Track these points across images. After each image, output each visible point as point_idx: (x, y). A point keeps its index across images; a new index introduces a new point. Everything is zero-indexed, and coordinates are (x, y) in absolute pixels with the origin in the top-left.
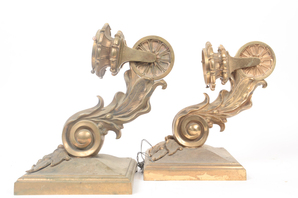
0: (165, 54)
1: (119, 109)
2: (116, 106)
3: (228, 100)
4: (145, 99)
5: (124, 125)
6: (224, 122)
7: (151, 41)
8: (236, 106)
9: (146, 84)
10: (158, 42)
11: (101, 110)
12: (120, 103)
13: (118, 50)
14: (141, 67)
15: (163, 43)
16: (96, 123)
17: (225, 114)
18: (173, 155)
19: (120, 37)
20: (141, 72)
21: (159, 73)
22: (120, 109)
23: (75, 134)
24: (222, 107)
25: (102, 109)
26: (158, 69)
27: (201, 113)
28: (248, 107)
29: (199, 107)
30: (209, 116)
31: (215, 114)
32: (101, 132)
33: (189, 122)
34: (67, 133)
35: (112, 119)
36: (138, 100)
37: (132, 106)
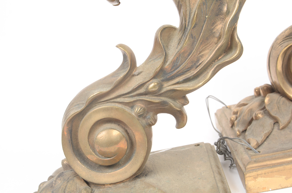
1: (172, 67)
2: (165, 61)
4: (228, 30)
5: (188, 96)
11: (133, 76)
12: (172, 52)
16: (128, 106)
18: (288, 127)
22: (175, 65)
23: (88, 138)
25: (135, 72)
32: (144, 121)
34: (71, 140)
35: (162, 91)
36: (214, 36)
37: (202, 53)
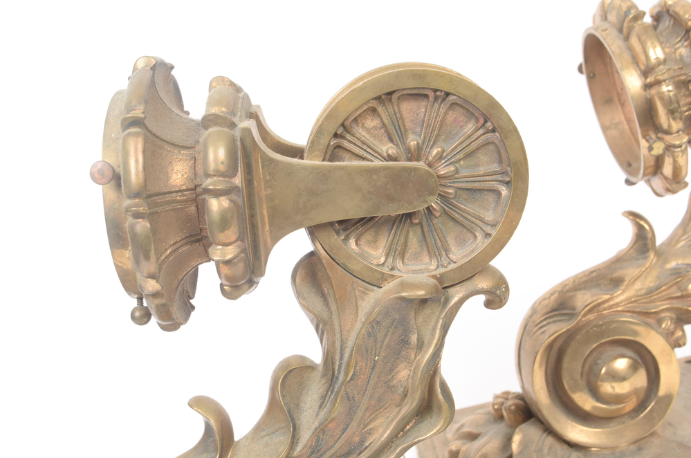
0: (474, 146)
7: (390, 100)
9: (412, 314)
10: (426, 96)
12: (309, 421)
13: (239, 201)
14: (368, 236)
15: (452, 98)
19: (233, 125)
20: (375, 262)
21: (461, 242)
26: (451, 224)
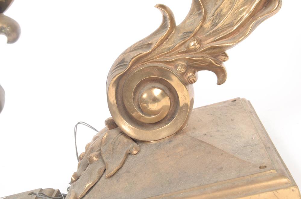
3: (216, 7)
6: (221, 63)
8: (241, 16)
17: (216, 44)
18: (118, 174)
24: (207, 30)
27: (161, 56)
28: (270, 12)
29: (151, 44)
30: (180, 60)
31: (195, 50)
33: (139, 86)
